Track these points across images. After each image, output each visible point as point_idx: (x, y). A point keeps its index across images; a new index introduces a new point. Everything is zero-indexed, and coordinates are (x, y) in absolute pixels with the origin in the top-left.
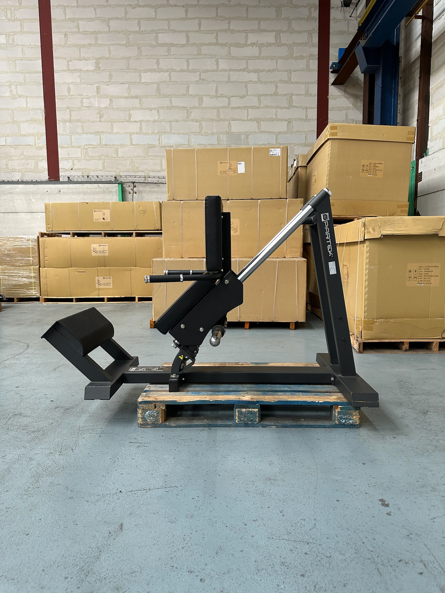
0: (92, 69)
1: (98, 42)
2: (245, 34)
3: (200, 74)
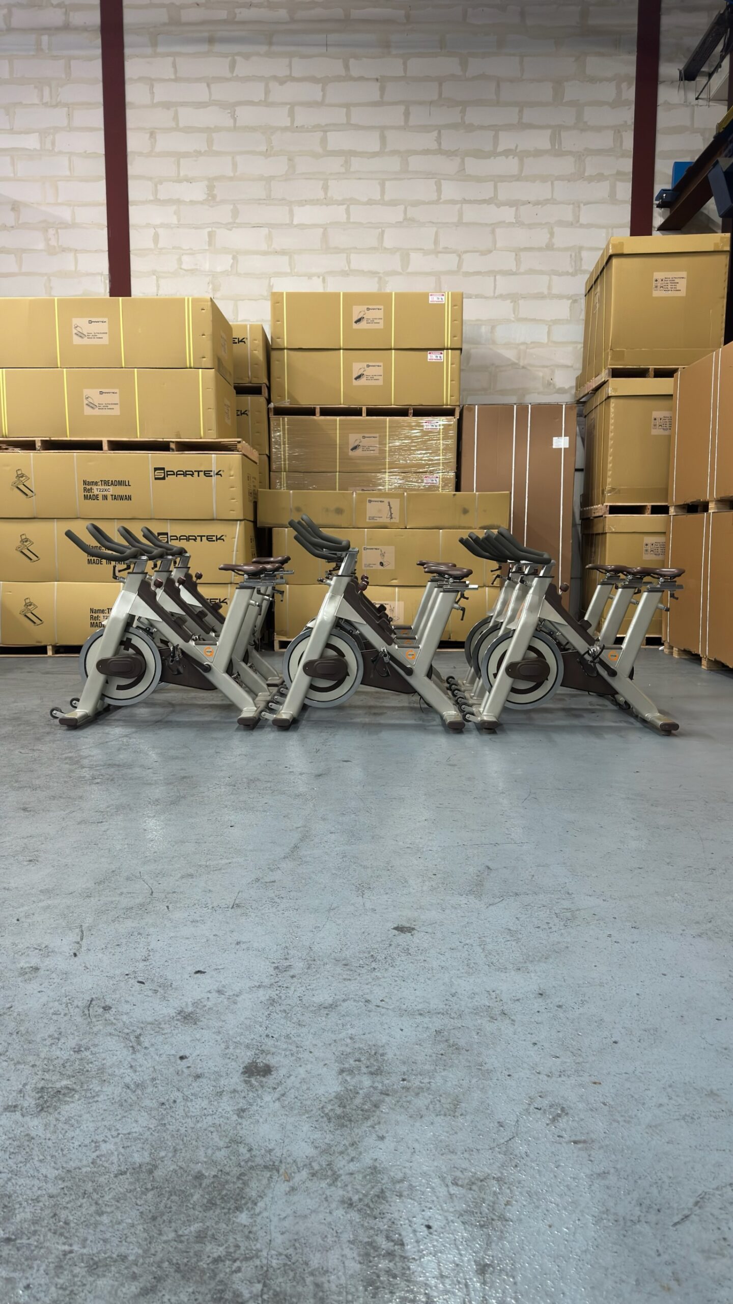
0: (201, 199)
1: (214, 148)
2: (494, 132)
3: (406, 208)
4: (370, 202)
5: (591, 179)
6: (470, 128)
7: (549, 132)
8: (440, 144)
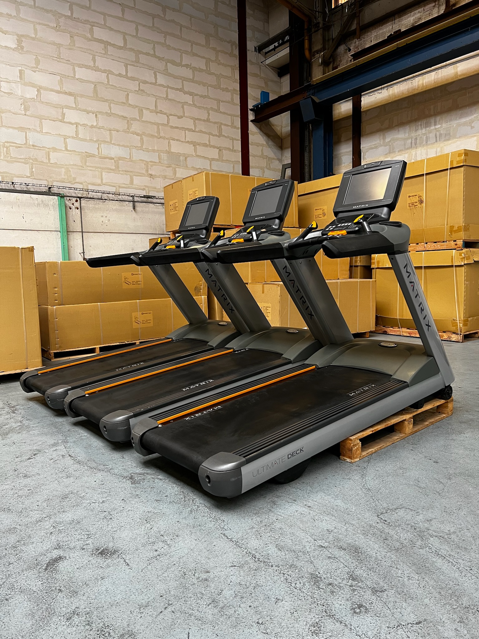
0: (13, 47)
1: (20, 16)
2: (180, 53)
3: (139, 84)
4: (120, 75)
5: (223, 90)
6: (169, 47)
7: (205, 60)
8: (155, 52)
